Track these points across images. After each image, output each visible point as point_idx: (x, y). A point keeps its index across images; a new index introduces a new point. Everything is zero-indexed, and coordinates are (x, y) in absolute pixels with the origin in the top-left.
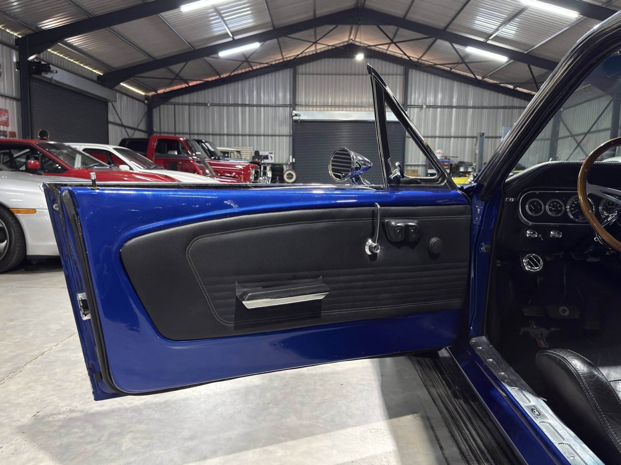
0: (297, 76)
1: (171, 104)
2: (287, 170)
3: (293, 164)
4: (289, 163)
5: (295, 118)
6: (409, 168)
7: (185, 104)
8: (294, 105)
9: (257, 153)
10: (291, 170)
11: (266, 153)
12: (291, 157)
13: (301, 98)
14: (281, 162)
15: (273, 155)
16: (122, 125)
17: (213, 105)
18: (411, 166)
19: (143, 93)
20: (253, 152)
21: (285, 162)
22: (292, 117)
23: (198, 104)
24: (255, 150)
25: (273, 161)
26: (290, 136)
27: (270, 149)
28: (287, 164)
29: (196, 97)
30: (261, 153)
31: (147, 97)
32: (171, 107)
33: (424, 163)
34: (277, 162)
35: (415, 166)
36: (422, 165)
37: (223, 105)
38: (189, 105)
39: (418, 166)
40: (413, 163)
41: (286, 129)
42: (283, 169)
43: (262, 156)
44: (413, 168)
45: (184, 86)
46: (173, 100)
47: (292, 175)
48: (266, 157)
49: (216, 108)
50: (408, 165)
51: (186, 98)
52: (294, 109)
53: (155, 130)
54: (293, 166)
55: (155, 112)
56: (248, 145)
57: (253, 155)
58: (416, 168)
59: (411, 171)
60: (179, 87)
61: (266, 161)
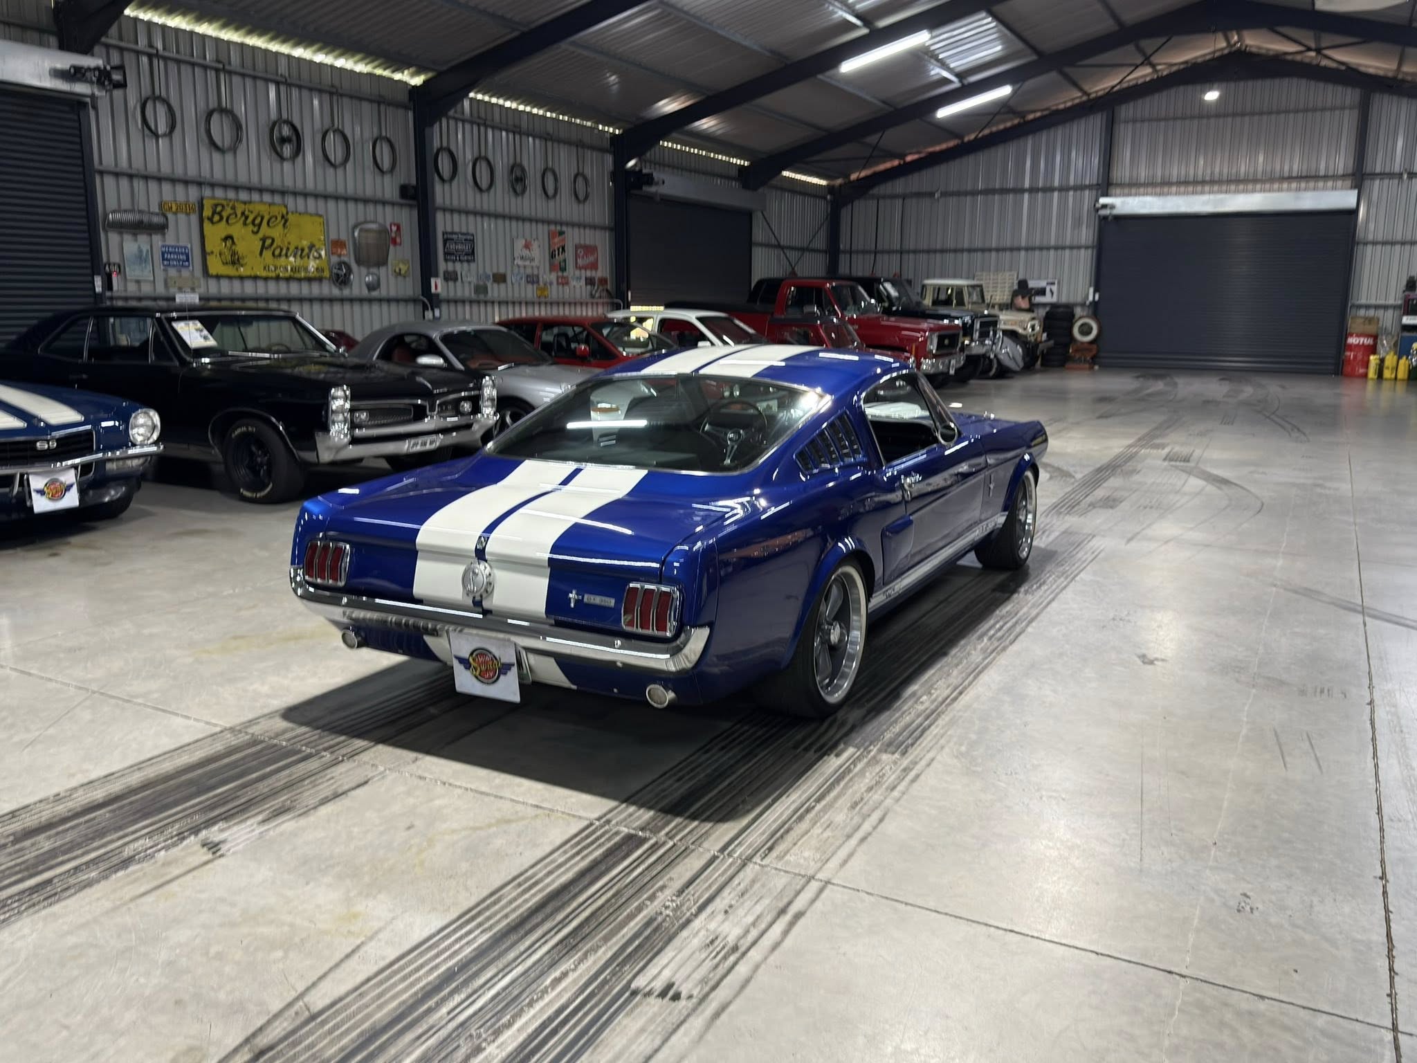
0: (1116, 126)
1: (873, 197)
2: (1080, 318)
3: (1094, 303)
4: (1088, 303)
5: (1103, 212)
6: (1362, 312)
7: (893, 197)
8: (1106, 185)
9: (1023, 284)
10: (1087, 316)
11: (1042, 284)
12: (1091, 290)
13: (1122, 171)
14: (1072, 300)
15: (1055, 288)
16: (779, 246)
17: (945, 194)
18: (1368, 307)
19: (823, 182)
20: (1016, 282)
21: (1079, 299)
22: (1097, 210)
23: (919, 195)
24: (1021, 277)
25: (1054, 300)
26: (1093, 247)
27: (1050, 275)
28: (1083, 305)
29: (916, 182)
30: (1032, 284)
31: (830, 189)
32: (872, 204)
33: (1399, 302)
34: (1064, 300)
35: (1377, 307)
36: (1395, 307)
37: (966, 194)
38: (904, 197)
39: (1386, 307)
40: (1373, 302)
41: (1086, 235)
42: (1073, 316)
43: (1032, 289)
44: (1371, 313)
45: (896, 163)
46: (875, 191)
47: (1091, 329)
48: (1042, 292)
49: (952, 201)
50: (1360, 307)
51: (899, 186)
52: (1106, 195)
53: (841, 247)
54: (1095, 309)
55: (845, 213)
56: (1007, 267)
57: (1016, 287)
58: (1380, 313)
59: (1362, 320)
60: (888, 165)
61: (1039, 299)
